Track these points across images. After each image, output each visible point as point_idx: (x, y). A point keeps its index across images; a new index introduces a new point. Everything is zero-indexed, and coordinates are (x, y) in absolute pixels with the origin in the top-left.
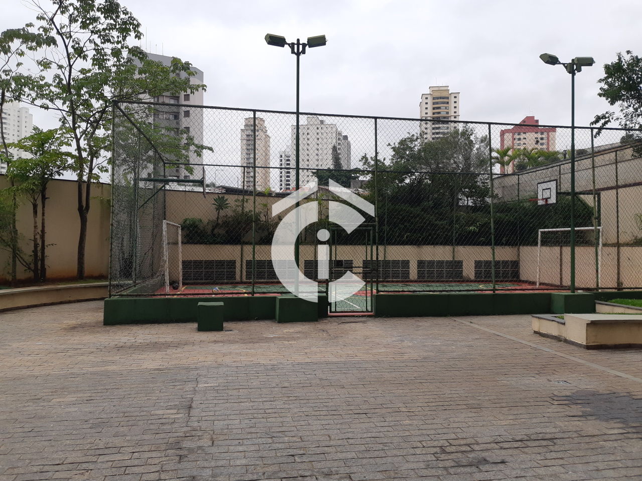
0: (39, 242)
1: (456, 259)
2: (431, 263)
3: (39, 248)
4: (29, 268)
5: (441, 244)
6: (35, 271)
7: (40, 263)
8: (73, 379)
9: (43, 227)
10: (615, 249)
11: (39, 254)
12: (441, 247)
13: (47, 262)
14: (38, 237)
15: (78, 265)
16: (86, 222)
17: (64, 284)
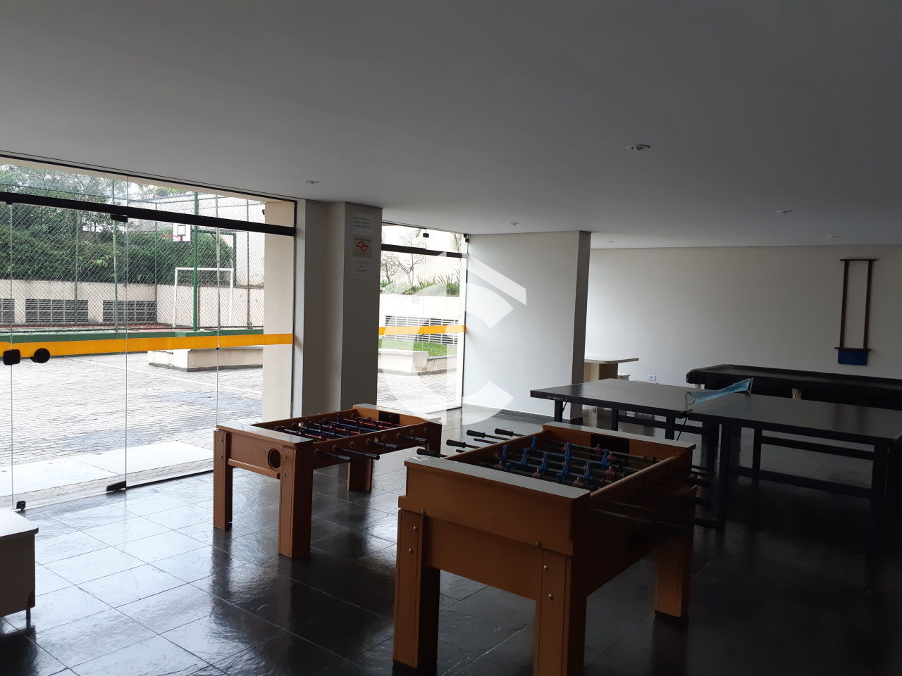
1: (79, 298)
2: (45, 303)
5: (59, 279)
10: (245, 291)
12: (60, 283)
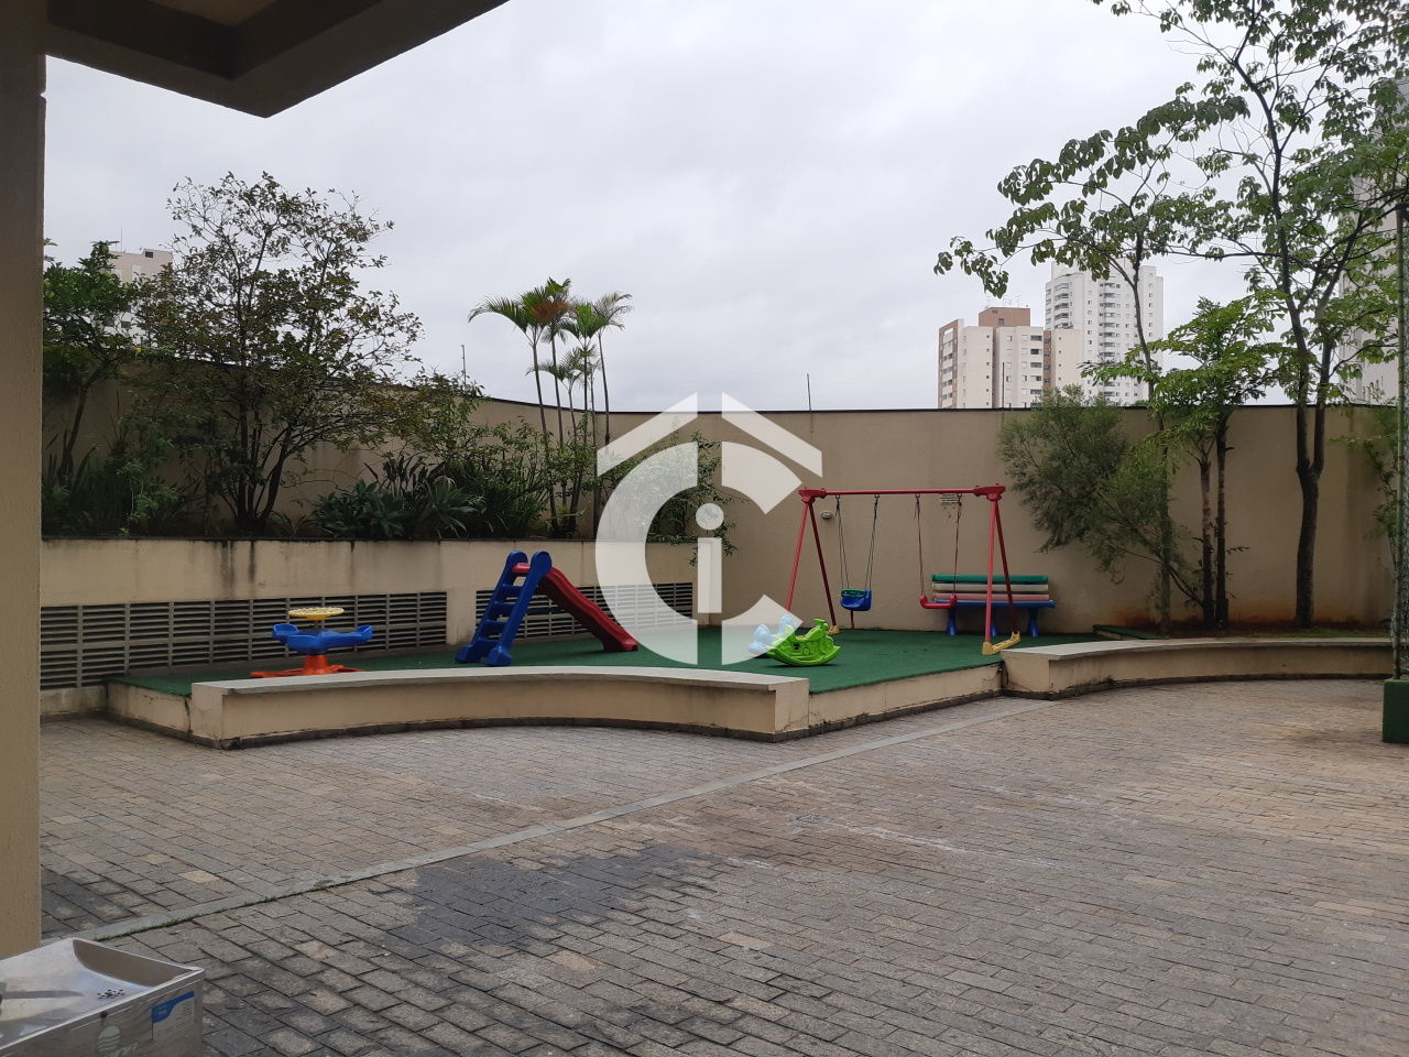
0: (1214, 543)
3: (1214, 555)
4: (1194, 598)
6: (1206, 604)
7: (1214, 587)
8: (1352, 863)
9: (1221, 511)
11: (1214, 568)
13: (1229, 586)
14: (1211, 532)
15: (1298, 593)
16: (1317, 496)
17: (1269, 637)
